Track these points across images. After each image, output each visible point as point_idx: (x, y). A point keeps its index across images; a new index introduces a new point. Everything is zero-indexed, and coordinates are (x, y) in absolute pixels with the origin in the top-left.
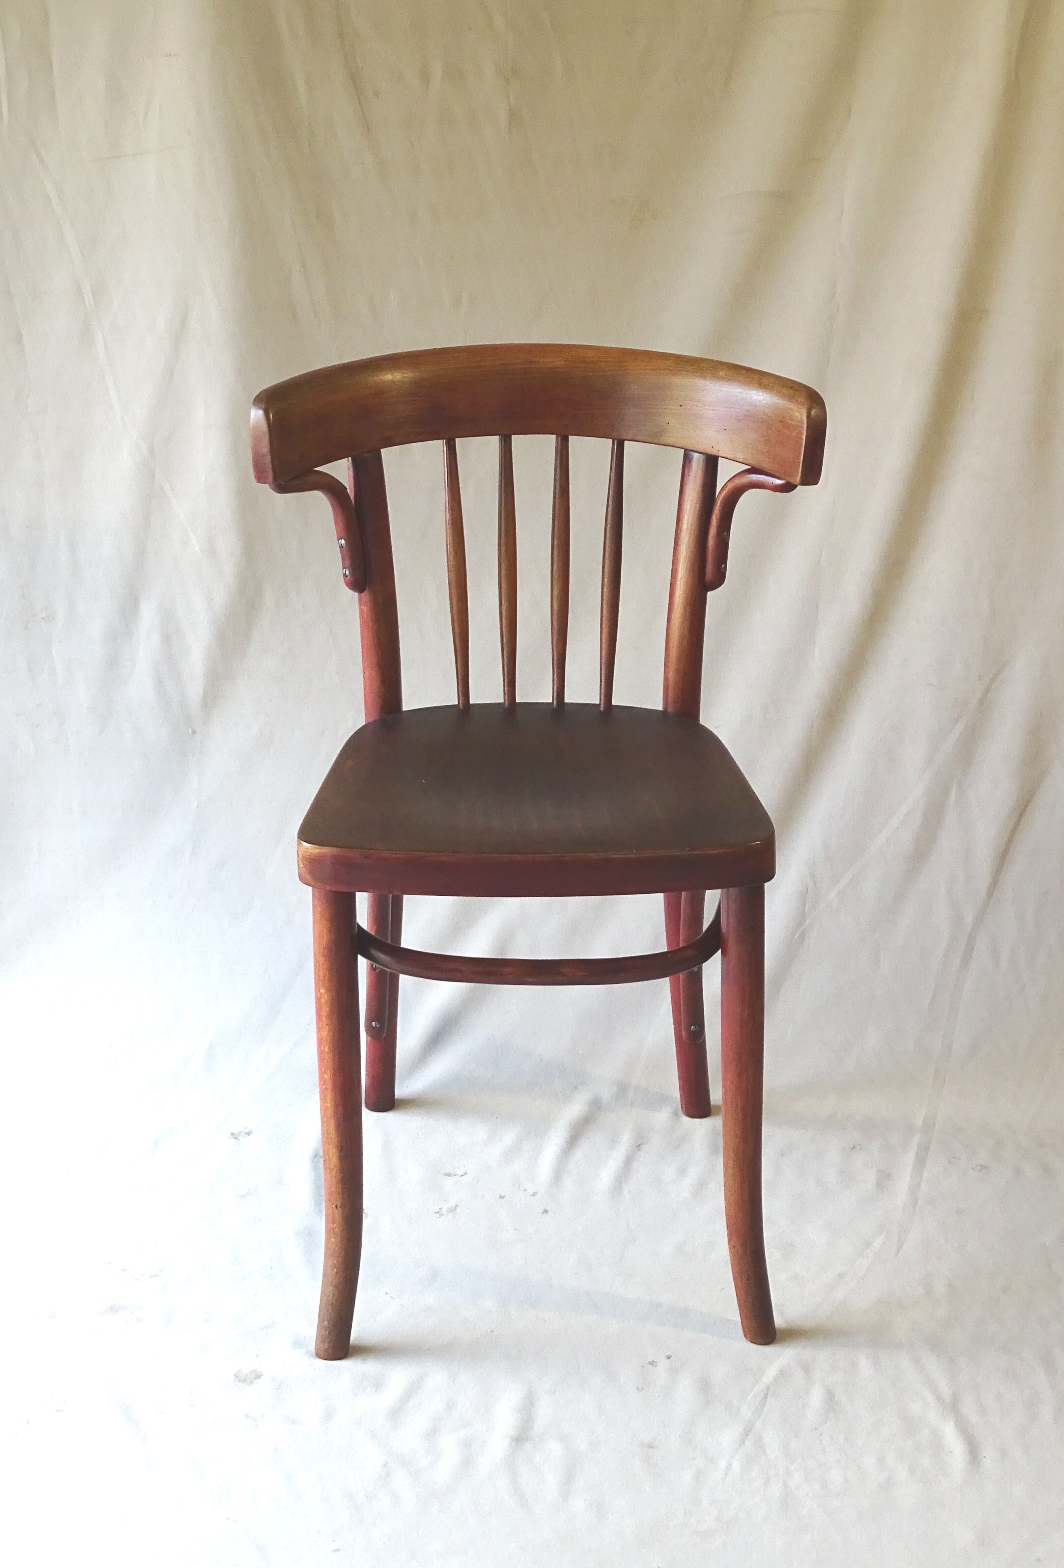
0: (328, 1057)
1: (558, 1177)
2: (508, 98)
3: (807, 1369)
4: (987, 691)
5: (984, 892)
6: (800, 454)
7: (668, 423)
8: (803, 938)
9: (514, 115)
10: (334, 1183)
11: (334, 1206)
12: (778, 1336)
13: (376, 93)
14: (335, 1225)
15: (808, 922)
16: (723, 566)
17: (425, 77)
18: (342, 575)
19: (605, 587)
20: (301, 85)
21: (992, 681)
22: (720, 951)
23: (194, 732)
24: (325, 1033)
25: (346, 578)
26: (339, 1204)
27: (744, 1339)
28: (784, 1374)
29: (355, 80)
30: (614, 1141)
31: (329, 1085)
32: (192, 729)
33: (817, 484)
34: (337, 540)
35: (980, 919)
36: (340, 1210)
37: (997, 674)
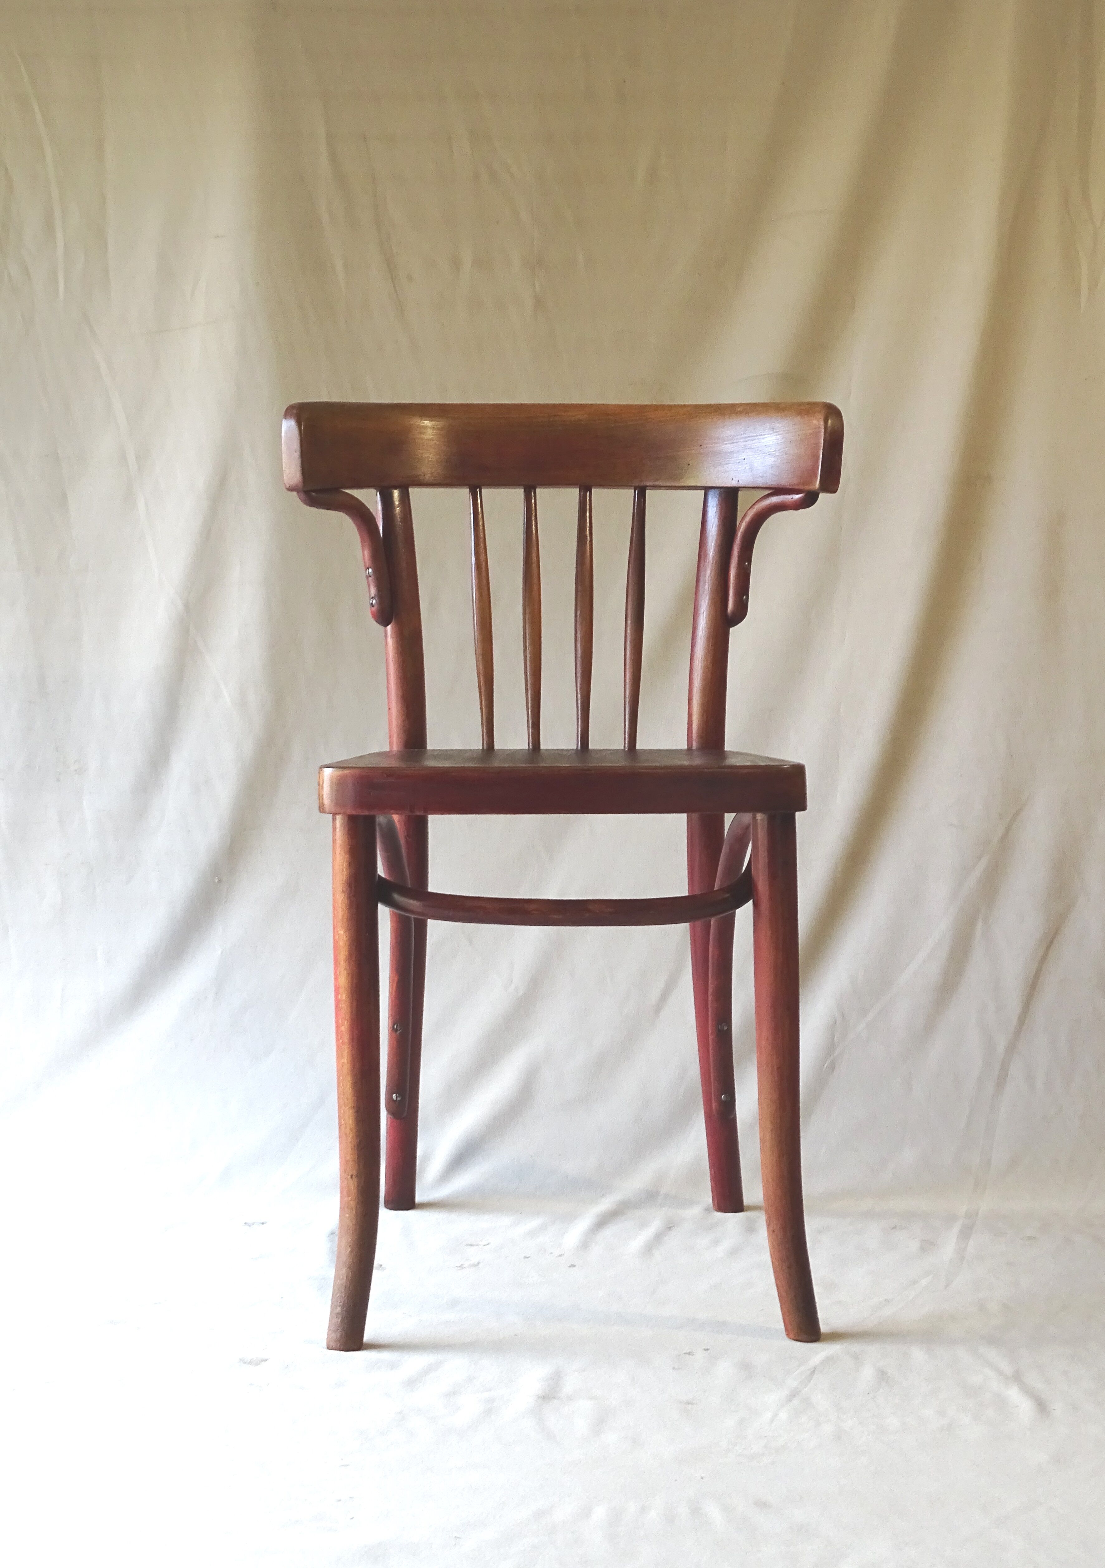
0: (345, 1007)
1: (585, 1244)
2: (534, 285)
3: (856, 1357)
4: (1008, 829)
5: (1015, 1020)
6: (818, 460)
7: (689, 465)
8: (832, 1067)
9: (539, 303)
10: (350, 1150)
11: (349, 1177)
12: (822, 1337)
13: (410, 278)
14: (350, 1198)
15: (836, 1053)
16: (745, 597)
17: (456, 264)
18: (369, 604)
19: (629, 628)
20: (339, 264)
21: (1014, 819)
22: (751, 902)
23: (220, 881)
24: (343, 980)
25: (373, 608)
26: (355, 1173)
27: (786, 1337)
28: (828, 1360)
29: (390, 265)
30: (643, 1225)
31: (346, 1038)
32: (218, 878)
33: (837, 491)
34: (364, 570)
35: (1012, 1048)
36: (355, 1180)
37: (1017, 813)
